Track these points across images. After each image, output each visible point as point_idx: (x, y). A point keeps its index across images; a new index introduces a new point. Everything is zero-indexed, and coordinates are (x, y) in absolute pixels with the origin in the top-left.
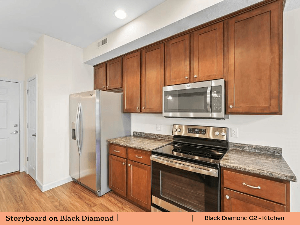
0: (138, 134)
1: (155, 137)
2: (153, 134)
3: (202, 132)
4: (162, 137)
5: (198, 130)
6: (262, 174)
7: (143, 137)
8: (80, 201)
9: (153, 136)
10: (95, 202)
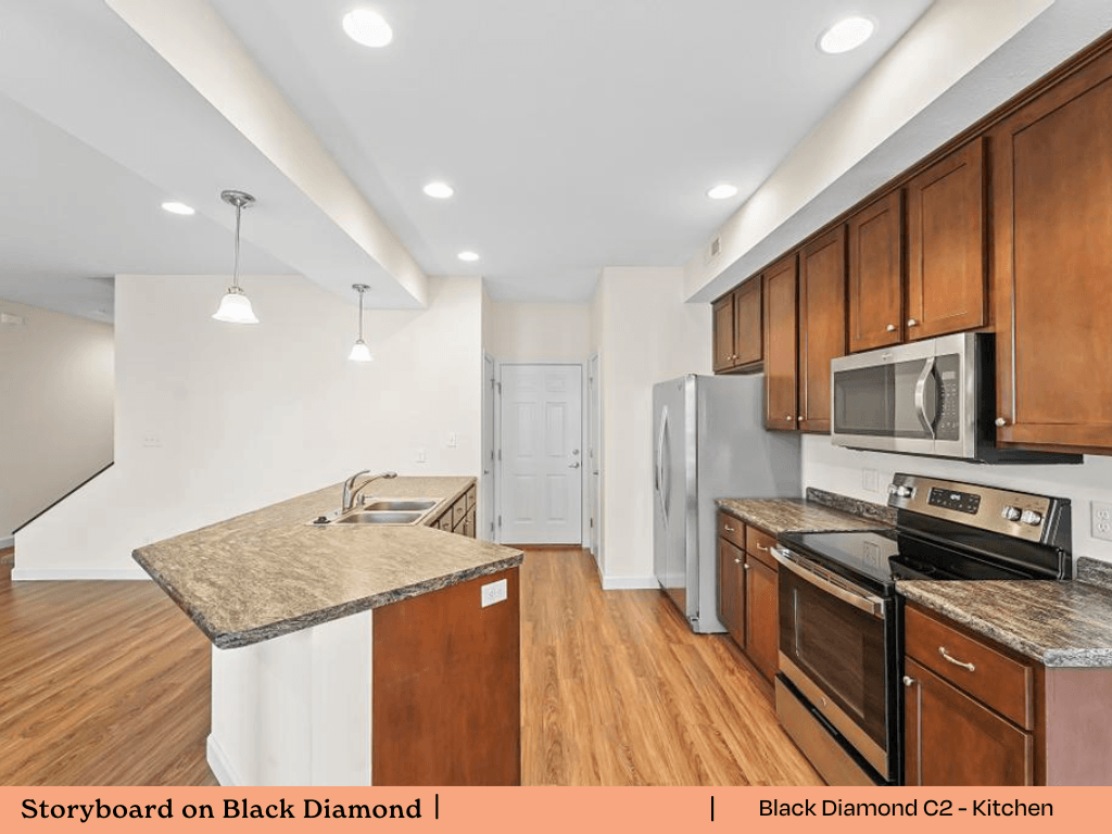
0: (818, 496)
1: (858, 509)
2: (853, 500)
3: (970, 504)
4: (876, 513)
5: (958, 498)
6: (974, 627)
7: (827, 507)
8: (656, 625)
9: (852, 505)
10: (681, 636)
